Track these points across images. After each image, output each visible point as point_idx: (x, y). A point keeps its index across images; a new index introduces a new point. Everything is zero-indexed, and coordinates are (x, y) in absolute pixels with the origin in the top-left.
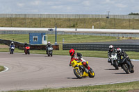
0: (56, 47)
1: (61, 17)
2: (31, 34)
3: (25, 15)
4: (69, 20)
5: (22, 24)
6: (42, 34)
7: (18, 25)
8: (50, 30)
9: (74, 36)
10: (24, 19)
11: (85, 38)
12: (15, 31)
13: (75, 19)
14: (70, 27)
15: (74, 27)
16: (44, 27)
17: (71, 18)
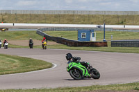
0: (105, 44)
1: (110, 14)
2: (79, 30)
3: (74, 12)
4: (118, 17)
5: (71, 21)
6: (91, 30)
7: (66, 21)
8: (99, 27)
9: (123, 33)
10: (73, 16)
11: (133, 35)
12: (63, 28)
13: (123, 16)
14: (118, 24)
15: (122, 23)
16: (92, 23)
17: (120, 14)
